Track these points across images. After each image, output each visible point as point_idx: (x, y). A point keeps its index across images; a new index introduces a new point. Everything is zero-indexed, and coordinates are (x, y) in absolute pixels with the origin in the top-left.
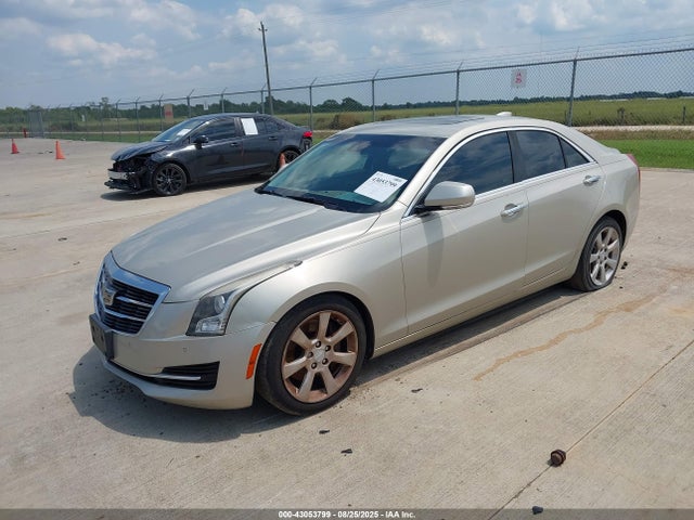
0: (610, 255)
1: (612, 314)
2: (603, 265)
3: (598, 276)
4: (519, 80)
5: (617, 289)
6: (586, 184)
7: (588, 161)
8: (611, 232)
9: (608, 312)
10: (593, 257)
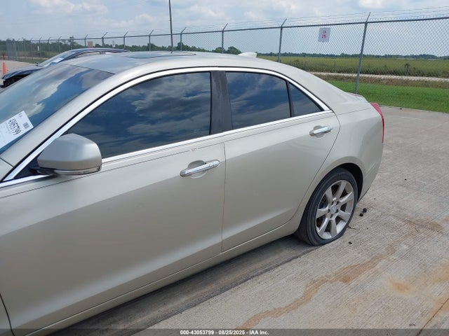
0: (343, 208)
1: (327, 285)
2: (334, 219)
3: (328, 229)
4: (324, 36)
5: (346, 244)
6: (312, 135)
7: (322, 110)
8: (343, 184)
9: (324, 281)
10: (321, 212)
